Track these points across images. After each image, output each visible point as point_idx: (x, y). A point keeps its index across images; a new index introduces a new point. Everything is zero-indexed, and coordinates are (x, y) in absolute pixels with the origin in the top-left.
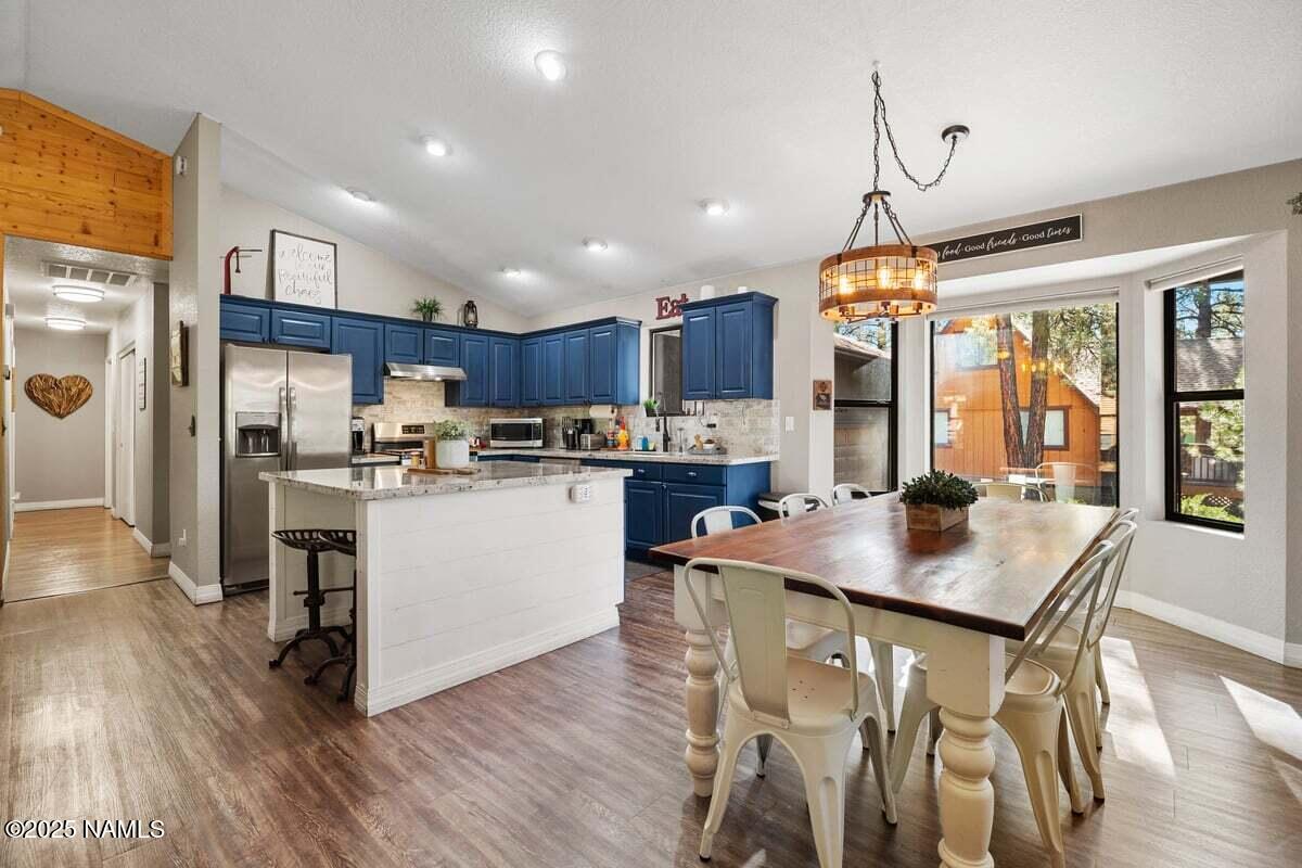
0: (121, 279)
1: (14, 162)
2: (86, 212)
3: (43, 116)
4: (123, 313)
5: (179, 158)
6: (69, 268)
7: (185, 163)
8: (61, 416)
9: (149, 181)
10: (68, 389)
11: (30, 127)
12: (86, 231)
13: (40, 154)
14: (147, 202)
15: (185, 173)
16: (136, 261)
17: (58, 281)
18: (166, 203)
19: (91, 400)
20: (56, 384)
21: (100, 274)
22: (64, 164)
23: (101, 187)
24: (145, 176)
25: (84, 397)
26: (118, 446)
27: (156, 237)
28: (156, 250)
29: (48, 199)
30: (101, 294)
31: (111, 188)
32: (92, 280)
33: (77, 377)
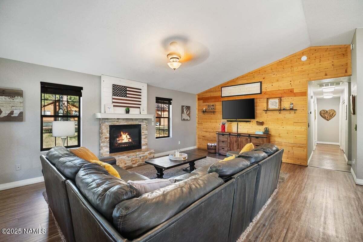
0: (338, 84)
1: (310, 64)
2: (326, 70)
3: (315, 50)
4: (342, 91)
5: (351, 45)
6: (329, 84)
7: (353, 46)
8: (328, 120)
9: (343, 55)
10: (330, 113)
11: (313, 54)
12: (326, 75)
13: (315, 60)
14: (343, 61)
15: (353, 49)
16: (340, 79)
17: (323, 88)
18: (349, 59)
19: (336, 116)
20: (327, 112)
21: (332, 84)
22: (320, 60)
23: (330, 62)
24: (342, 54)
25: (334, 115)
26: (342, 129)
27: (346, 70)
28: (346, 74)
29: (317, 70)
30: (334, 89)
31: (332, 61)
32: (330, 86)
33: (332, 110)
